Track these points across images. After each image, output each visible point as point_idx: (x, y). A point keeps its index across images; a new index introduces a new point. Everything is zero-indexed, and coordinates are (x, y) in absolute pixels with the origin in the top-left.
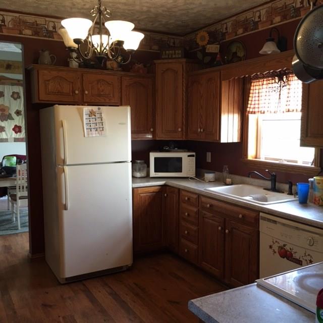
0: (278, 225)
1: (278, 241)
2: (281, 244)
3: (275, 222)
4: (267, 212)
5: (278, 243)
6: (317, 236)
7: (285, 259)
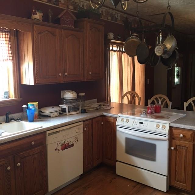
0: (60, 132)
1: (60, 142)
2: (63, 142)
3: (58, 132)
4: (53, 128)
5: (61, 143)
6: (79, 126)
7: (65, 149)
